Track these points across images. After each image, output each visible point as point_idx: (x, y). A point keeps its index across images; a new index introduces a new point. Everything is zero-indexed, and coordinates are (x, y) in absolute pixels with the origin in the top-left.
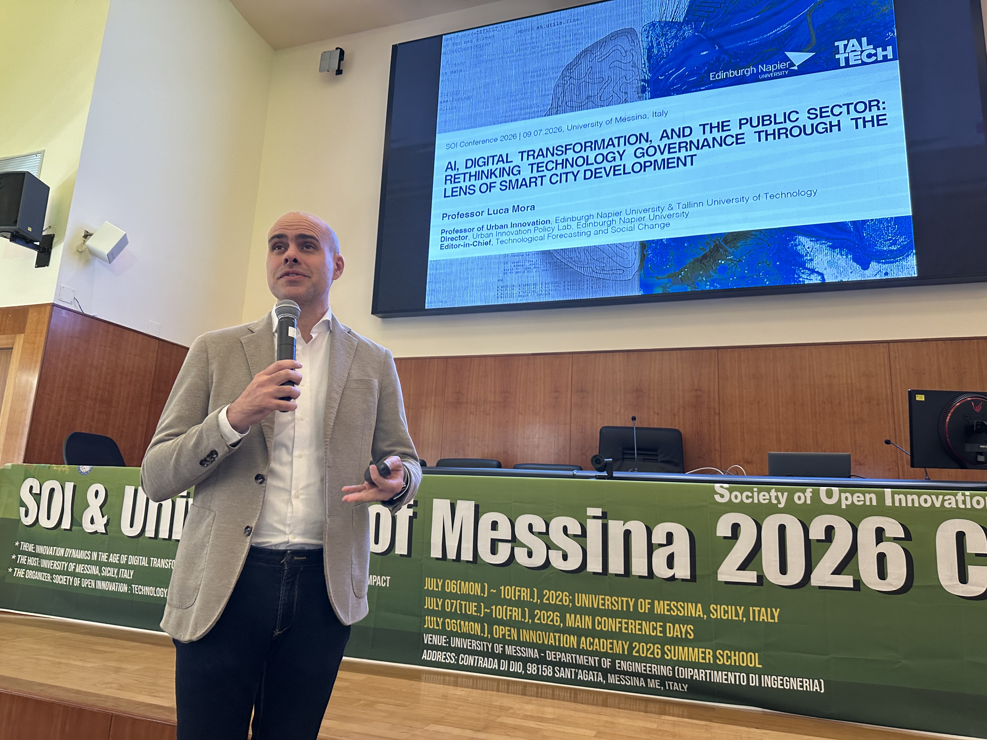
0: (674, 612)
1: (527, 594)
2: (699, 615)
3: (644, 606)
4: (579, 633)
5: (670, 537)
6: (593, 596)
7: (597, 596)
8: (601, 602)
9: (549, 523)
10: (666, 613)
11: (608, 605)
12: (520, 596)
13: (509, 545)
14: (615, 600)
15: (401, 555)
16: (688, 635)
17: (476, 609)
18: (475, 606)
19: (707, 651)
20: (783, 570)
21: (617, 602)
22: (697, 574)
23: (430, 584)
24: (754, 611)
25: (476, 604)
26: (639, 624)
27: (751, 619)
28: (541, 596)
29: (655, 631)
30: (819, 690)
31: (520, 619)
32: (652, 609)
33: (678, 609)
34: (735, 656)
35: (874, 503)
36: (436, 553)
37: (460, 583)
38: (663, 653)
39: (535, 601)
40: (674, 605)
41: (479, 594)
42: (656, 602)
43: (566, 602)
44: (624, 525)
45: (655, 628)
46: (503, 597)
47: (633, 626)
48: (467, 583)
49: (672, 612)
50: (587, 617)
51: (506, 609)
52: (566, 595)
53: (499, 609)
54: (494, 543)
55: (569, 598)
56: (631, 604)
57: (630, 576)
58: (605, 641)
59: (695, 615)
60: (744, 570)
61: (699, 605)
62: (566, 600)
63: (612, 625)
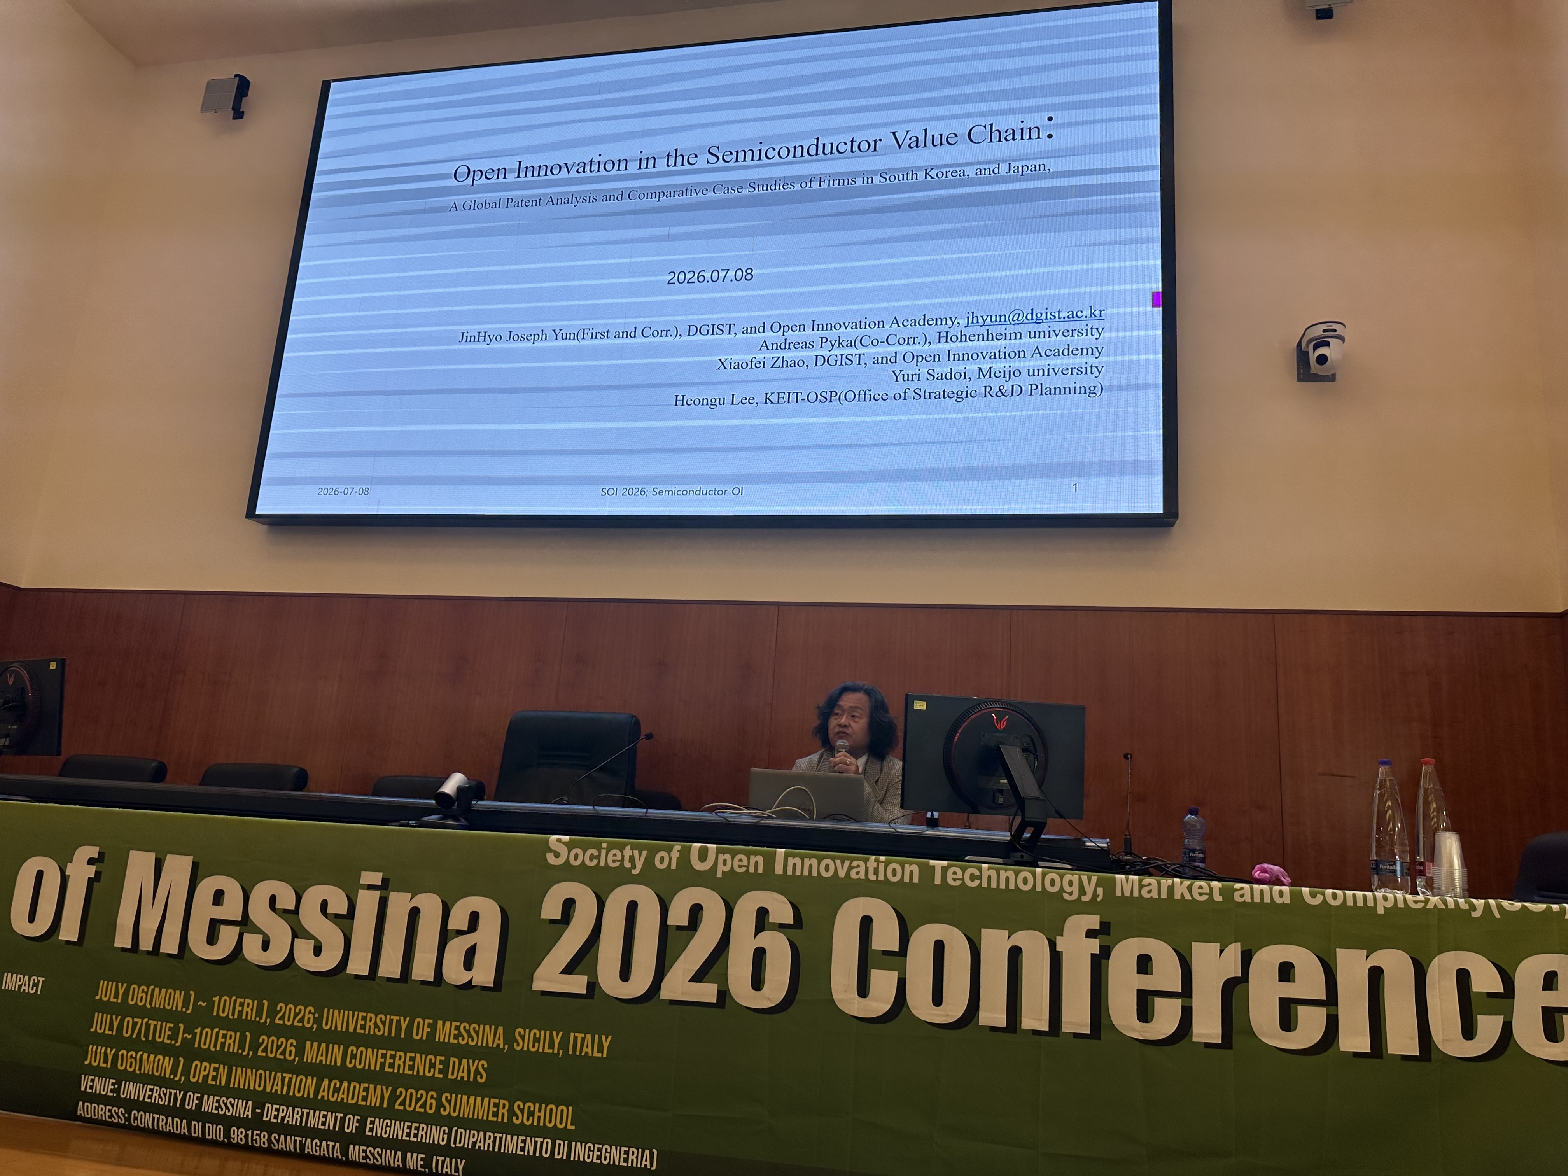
0: (463, 1039)
1: (252, 1009)
2: (498, 1045)
4: (320, 1072)
5: (474, 920)
6: (351, 1013)
7: (356, 1013)
9: (301, 894)
10: (452, 1041)
11: (370, 1027)
12: (241, 1013)
13: (237, 929)
15: (68, 942)
16: (479, 1077)
17: (170, 1033)
18: (170, 1029)
19: (502, 1102)
20: (625, 974)
21: (384, 1023)
22: (504, 979)
23: (107, 991)
24: (575, 1039)
25: (172, 1025)
26: (411, 1059)
27: (570, 1053)
28: (272, 1013)
29: (432, 1070)
30: (649, 1167)
31: (236, 1051)
32: (432, 1034)
33: (470, 1036)
34: (540, 1111)
35: (760, 870)
36: (123, 939)
37: (153, 990)
38: (440, 1105)
39: (262, 1021)
41: (179, 1009)
42: (440, 1023)
43: (308, 1022)
44: (411, 899)
45: (432, 1066)
46: (215, 1013)
47: (402, 1062)
48: (163, 990)
50: (336, 1046)
51: (217, 1033)
52: (310, 1012)
53: (207, 1033)
54: (214, 925)
55: (314, 1016)
56: (404, 1026)
57: (409, 981)
58: (358, 1086)
59: (493, 1044)
60: (571, 974)
61: (501, 1029)
63: (370, 1059)
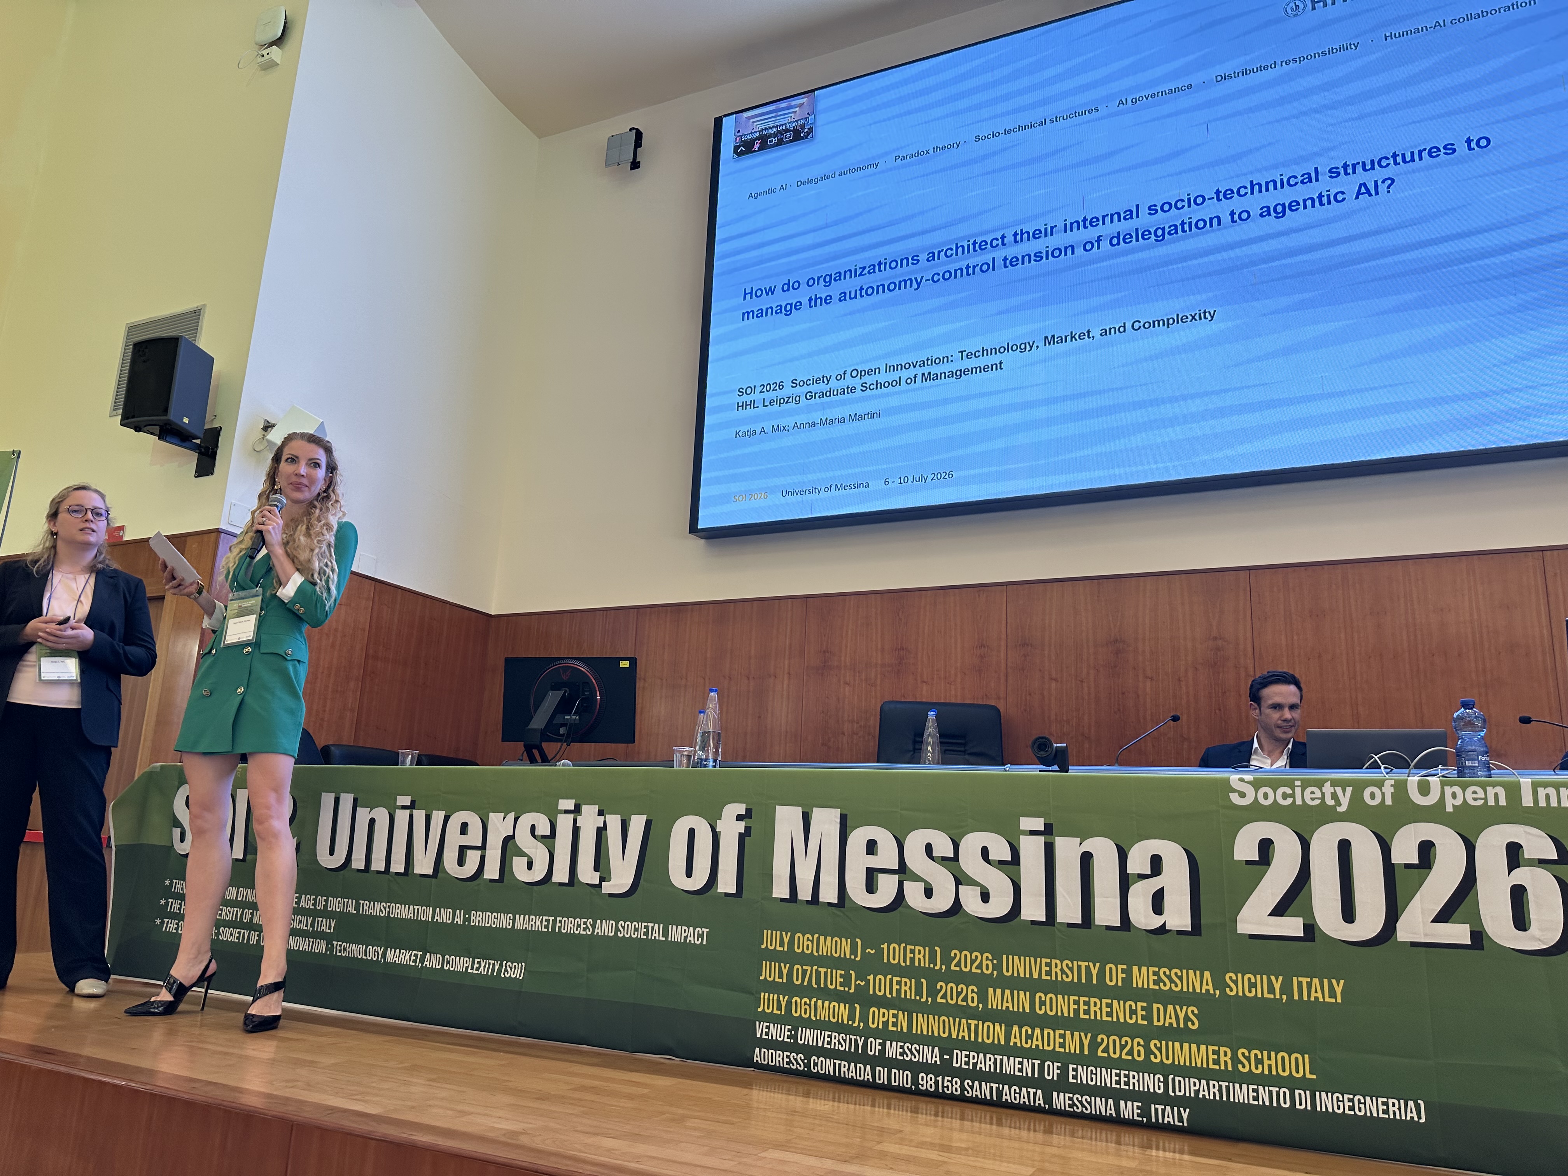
0: (1165, 985)
1: (924, 956)
2: (1208, 990)
3: (1115, 975)
4: (1008, 1019)
5: (1156, 863)
6: (1032, 959)
7: (1039, 959)
8: (1045, 969)
9: (958, 841)
10: (1151, 986)
11: (1056, 973)
12: (912, 960)
13: (896, 878)
14: (1067, 965)
15: (727, 895)
16: (1189, 1023)
17: (842, 980)
18: (841, 976)
19: (1222, 1049)
20: (1349, 915)
21: (1071, 969)
22: (1202, 921)
23: (771, 940)
24: (1300, 984)
25: (843, 972)
26: (1108, 1005)
27: (1296, 998)
28: (947, 960)
29: (1134, 1016)
30: (1416, 1119)
31: (913, 997)
32: (1128, 980)
33: (1172, 981)
34: (1269, 1058)
35: (1503, 802)
36: (781, 890)
37: (818, 939)
38: (1148, 1052)
39: (937, 968)
40: (1165, 973)
41: (848, 957)
42: (1135, 969)
43: (987, 969)
44: (1081, 844)
45: (1133, 1012)
46: (885, 961)
47: (1098, 1009)
48: (829, 938)
49: (1161, 984)
50: (1022, 993)
51: (891, 980)
52: (987, 958)
53: (880, 979)
54: (871, 875)
55: (992, 962)
56: (1094, 972)
57: (1092, 926)
58: (1052, 1033)
59: (1201, 990)
60: (1282, 915)
61: (1207, 974)
62: (987, 965)
63: (1064, 1006)
